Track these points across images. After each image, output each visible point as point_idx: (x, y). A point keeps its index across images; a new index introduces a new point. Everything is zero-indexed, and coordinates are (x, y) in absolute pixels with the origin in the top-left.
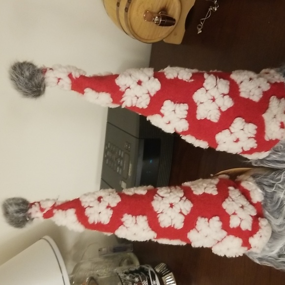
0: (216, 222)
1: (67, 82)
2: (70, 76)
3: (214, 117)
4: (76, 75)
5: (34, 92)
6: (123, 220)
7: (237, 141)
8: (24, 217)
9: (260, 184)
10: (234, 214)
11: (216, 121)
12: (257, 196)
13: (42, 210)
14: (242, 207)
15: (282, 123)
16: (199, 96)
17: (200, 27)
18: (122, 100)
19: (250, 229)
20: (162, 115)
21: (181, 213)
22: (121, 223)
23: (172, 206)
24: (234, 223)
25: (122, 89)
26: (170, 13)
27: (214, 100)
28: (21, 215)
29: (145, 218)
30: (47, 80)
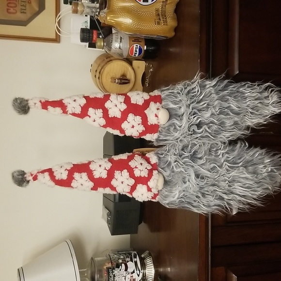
0: (125, 173)
1: (39, 105)
2: (40, 101)
3: (118, 115)
4: (43, 101)
5: (23, 110)
6: (74, 176)
7: (133, 127)
8: (22, 179)
9: (157, 154)
10: (136, 167)
11: (120, 117)
12: (154, 159)
13: (32, 175)
14: (141, 164)
15: (156, 115)
16: (108, 105)
17: (147, 83)
18: (67, 110)
19: (147, 176)
20: (90, 117)
21: (105, 169)
22: (73, 178)
23: (100, 166)
24: (137, 173)
25: (66, 104)
26: (128, 77)
27: (116, 106)
28: (20, 177)
29: (86, 174)
30: (29, 105)
